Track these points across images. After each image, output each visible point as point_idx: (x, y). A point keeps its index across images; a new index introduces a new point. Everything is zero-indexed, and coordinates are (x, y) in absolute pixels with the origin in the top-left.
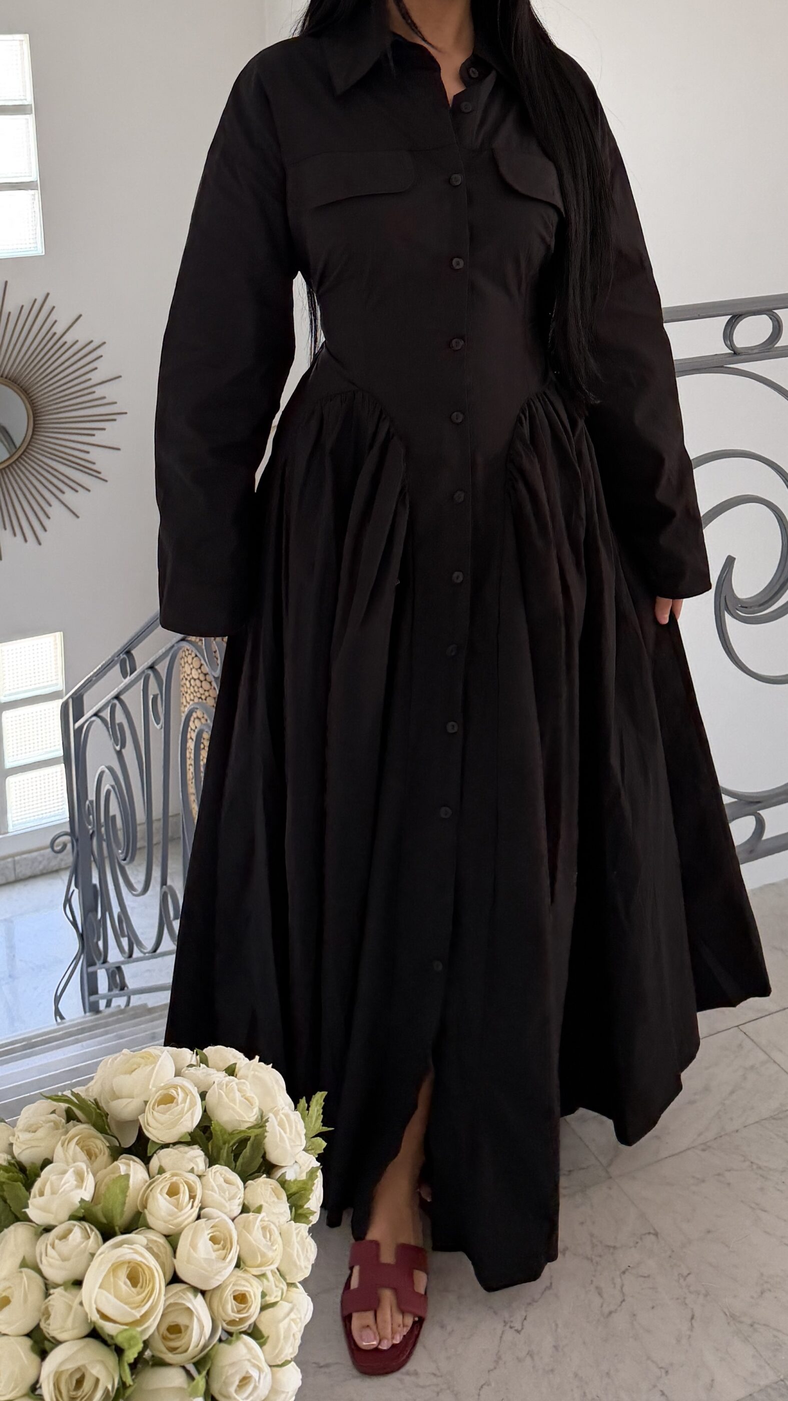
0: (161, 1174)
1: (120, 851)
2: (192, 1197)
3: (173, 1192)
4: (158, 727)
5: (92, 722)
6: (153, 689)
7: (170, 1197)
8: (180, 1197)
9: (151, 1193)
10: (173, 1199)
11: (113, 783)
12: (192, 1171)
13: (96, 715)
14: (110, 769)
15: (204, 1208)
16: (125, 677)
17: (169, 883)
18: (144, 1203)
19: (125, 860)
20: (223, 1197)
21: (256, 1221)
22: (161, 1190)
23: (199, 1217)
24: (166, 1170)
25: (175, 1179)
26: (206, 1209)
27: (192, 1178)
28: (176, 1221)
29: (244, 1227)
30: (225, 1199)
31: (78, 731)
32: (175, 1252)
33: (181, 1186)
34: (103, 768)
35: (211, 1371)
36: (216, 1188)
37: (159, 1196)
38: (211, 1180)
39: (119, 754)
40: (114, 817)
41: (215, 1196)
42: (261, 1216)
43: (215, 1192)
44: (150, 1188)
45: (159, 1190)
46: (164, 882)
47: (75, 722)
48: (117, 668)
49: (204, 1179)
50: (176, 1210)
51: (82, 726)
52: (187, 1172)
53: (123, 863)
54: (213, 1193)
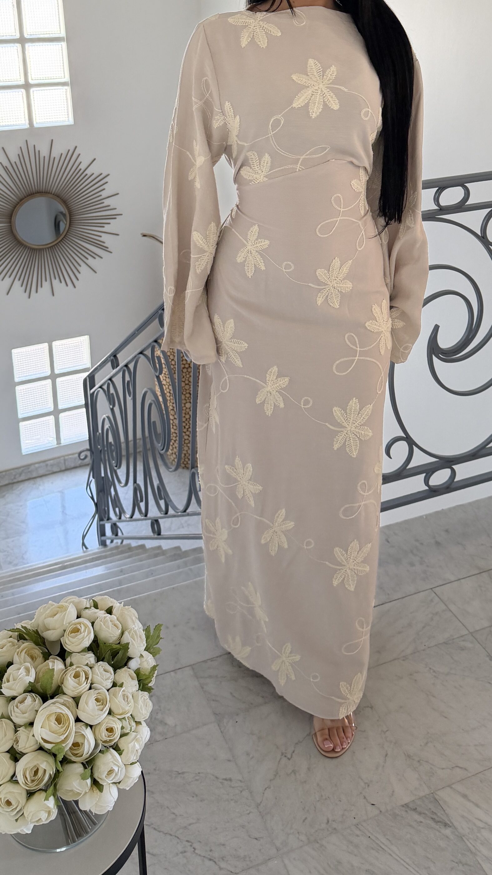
0: (71, 666)
1: (114, 462)
2: (87, 678)
3: (77, 676)
4: (130, 398)
5: (99, 391)
6: (127, 378)
7: (75, 679)
8: (80, 679)
9: (65, 677)
10: (76, 680)
11: (109, 425)
12: (87, 665)
13: (101, 387)
14: (108, 417)
15: (93, 684)
16: (113, 369)
17: (138, 482)
18: (62, 681)
19: (116, 467)
20: (102, 679)
21: (120, 692)
22: (70, 675)
23: (90, 688)
24: (74, 663)
25: (78, 669)
26: (94, 685)
27: (87, 668)
28: (77, 691)
29: (113, 695)
30: (103, 680)
31: (92, 395)
32: (77, 706)
33: (81, 673)
34: (104, 416)
35: (93, 767)
36: (100, 675)
37: (69, 678)
38: (97, 670)
39: (112, 410)
40: (111, 443)
41: (97, 678)
42: (123, 689)
43: (99, 676)
44: (65, 674)
45: (69, 675)
46: (135, 481)
47: (90, 389)
48: (109, 364)
49: (93, 669)
50: (78, 685)
51: (94, 392)
52: (84, 666)
53: (115, 468)
54: (98, 677)
